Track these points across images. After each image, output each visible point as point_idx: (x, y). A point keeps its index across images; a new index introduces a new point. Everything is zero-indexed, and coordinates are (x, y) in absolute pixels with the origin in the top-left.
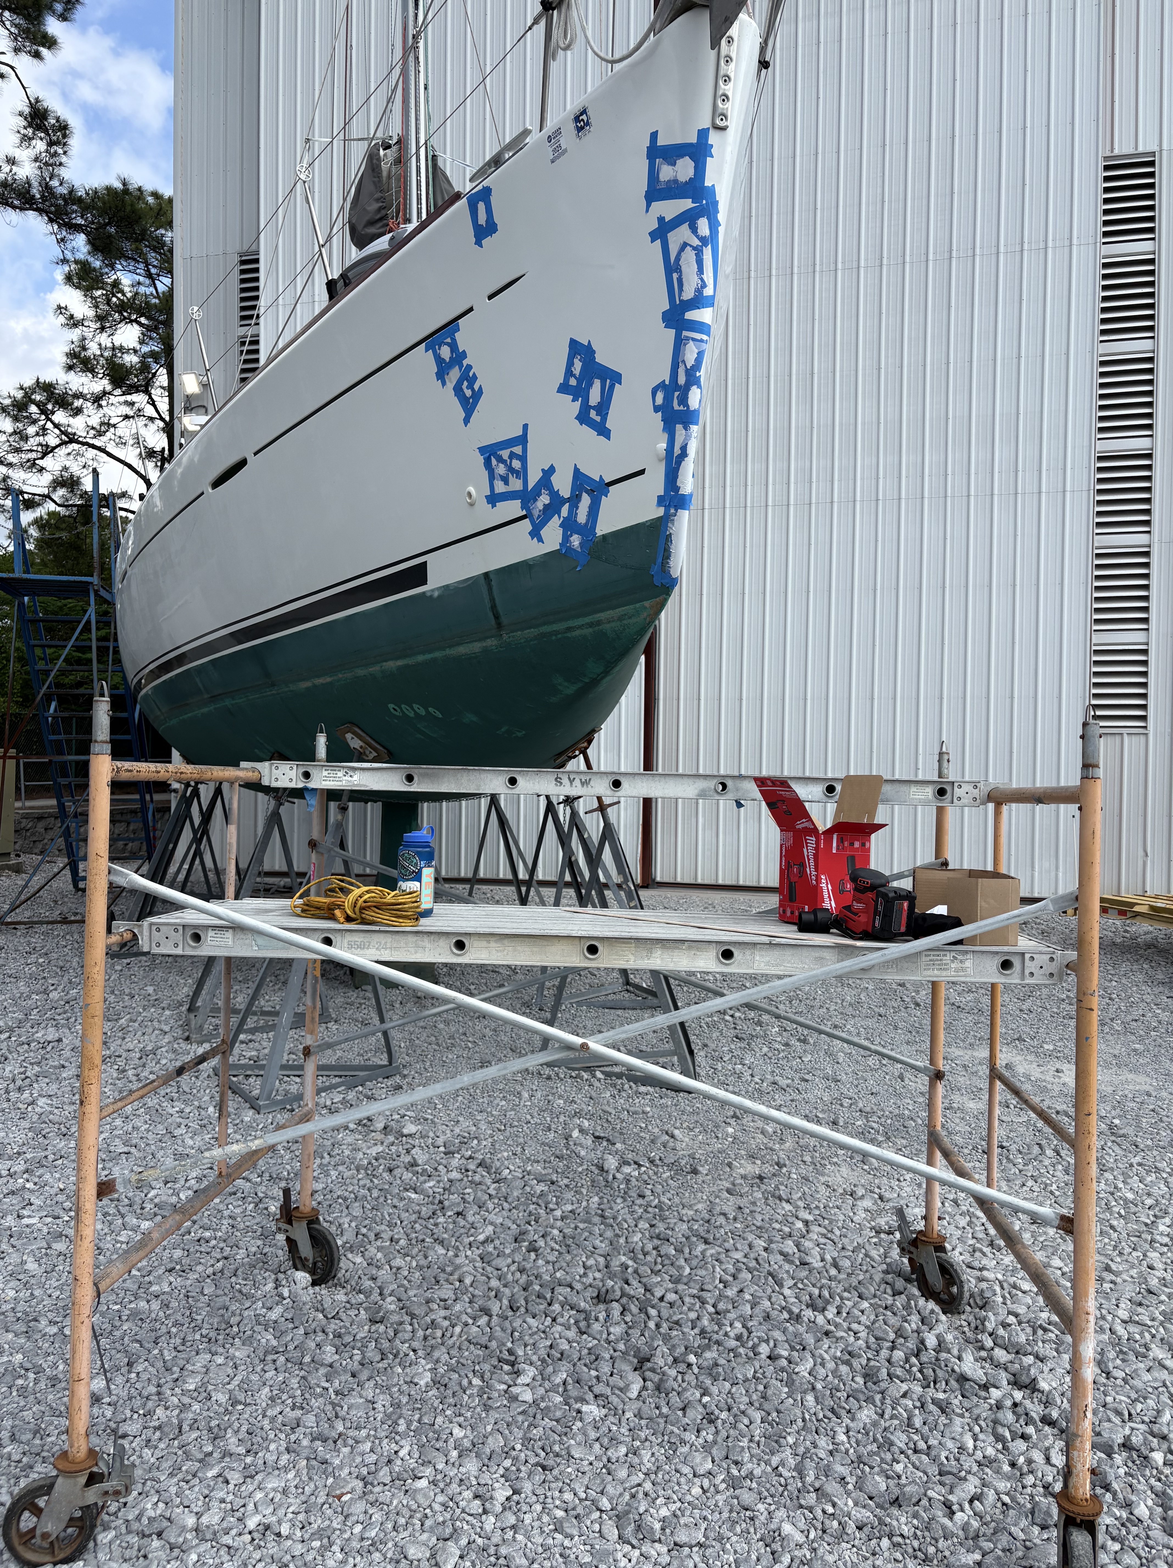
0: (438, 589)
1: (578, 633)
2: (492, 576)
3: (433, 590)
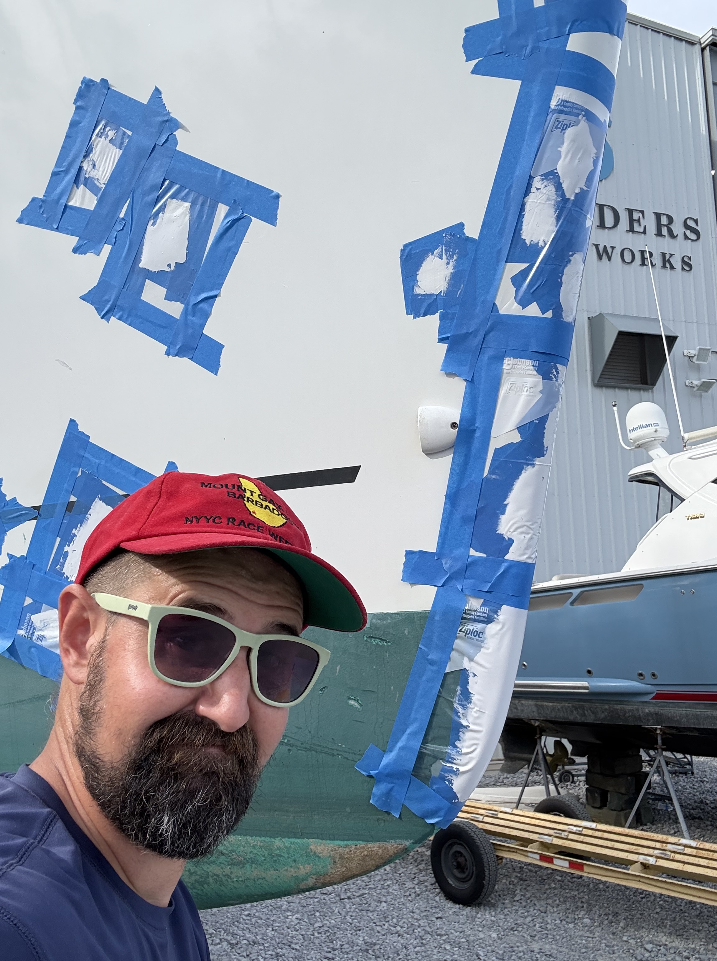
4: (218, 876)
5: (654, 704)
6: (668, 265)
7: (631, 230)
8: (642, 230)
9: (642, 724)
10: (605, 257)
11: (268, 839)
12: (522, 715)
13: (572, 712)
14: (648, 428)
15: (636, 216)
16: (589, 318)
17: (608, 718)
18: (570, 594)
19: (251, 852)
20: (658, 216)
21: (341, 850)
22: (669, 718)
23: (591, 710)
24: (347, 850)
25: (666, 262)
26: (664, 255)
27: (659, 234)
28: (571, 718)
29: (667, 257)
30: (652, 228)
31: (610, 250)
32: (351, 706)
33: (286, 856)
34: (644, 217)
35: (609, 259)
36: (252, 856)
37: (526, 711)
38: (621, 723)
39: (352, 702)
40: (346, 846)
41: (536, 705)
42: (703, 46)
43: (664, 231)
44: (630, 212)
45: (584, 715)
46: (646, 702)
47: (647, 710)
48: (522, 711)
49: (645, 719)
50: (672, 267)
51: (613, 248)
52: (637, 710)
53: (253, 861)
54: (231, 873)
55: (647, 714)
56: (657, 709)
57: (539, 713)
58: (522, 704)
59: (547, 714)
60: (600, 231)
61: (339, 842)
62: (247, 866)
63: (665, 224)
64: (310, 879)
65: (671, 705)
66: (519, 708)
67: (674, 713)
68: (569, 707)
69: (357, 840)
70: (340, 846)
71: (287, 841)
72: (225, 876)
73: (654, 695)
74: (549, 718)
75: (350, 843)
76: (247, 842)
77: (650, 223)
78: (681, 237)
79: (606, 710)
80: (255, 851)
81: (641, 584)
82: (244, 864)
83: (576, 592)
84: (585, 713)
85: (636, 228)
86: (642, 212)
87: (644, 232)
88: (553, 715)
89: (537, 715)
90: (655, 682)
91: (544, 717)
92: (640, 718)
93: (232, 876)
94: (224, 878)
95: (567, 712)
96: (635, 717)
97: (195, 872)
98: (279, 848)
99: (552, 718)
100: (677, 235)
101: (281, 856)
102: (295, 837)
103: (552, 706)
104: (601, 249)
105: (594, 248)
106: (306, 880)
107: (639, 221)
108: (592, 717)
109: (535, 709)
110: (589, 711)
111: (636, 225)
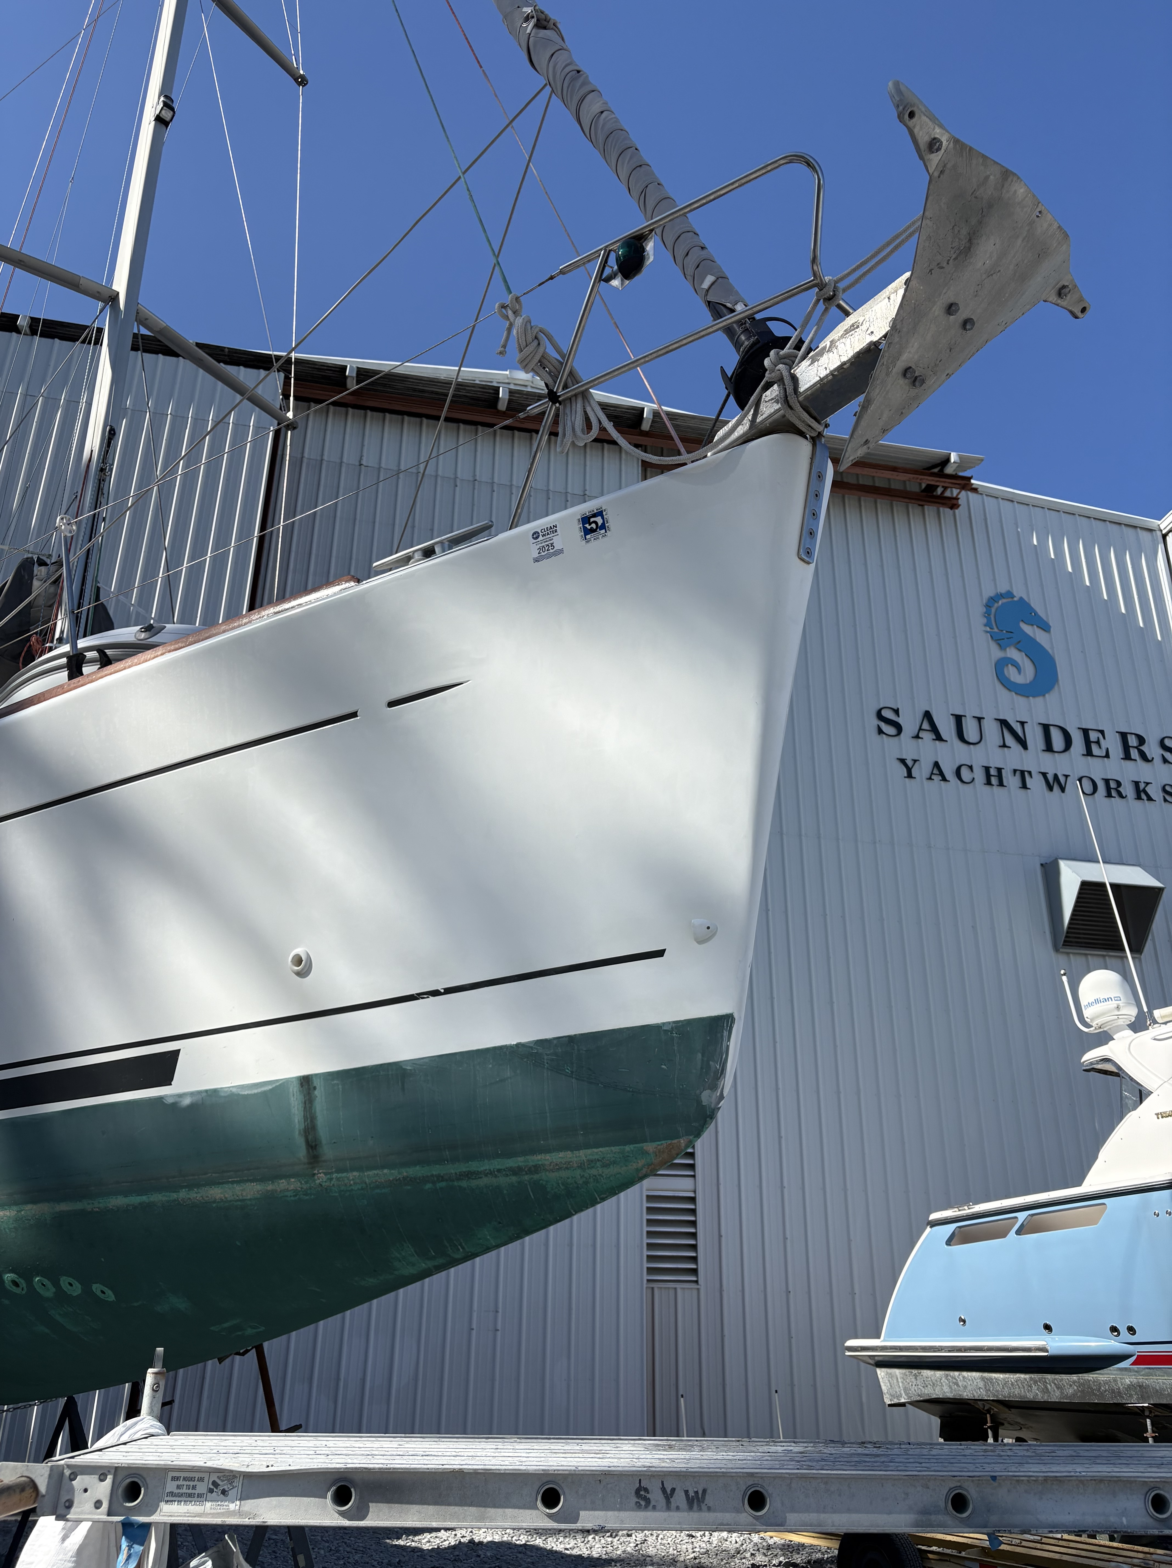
0: (192, 1094)
1: (485, 1181)
2: (317, 1083)
3: (181, 1096)
4: (595, 1176)
5: (1136, 1372)
6: (1143, 796)
7: (1089, 753)
8: (1104, 754)
9: (1124, 1401)
10: (1056, 788)
11: (622, 1147)
12: (965, 1394)
13: (1031, 1387)
14: (1105, 1003)
15: (1093, 736)
16: (1042, 865)
17: (1079, 1394)
18: (1016, 1219)
19: (613, 1157)
20: (1124, 736)
21: (659, 1147)
22: (1157, 1391)
23: (1055, 1384)
24: (662, 1146)
25: (1141, 792)
26: (1137, 784)
27: (1127, 757)
28: (1030, 1396)
29: (1142, 786)
30: (1116, 750)
31: (1062, 779)
32: (663, 1068)
33: (631, 1155)
34: (1104, 738)
35: (1063, 790)
36: (614, 1159)
37: (969, 1388)
38: (1096, 1401)
39: (663, 1066)
40: (662, 1144)
41: (983, 1379)
42: (1164, 532)
43: (1134, 753)
44: (1086, 732)
45: (1046, 1391)
46: (1125, 1369)
47: (1128, 1381)
48: (965, 1387)
49: (1126, 1394)
50: (1150, 799)
51: (1066, 776)
52: (1115, 1380)
53: (614, 1163)
54: (603, 1173)
55: (1129, 1386)
56: (1141, 1379)
57: (987, 1390)
58: (964, 1377)
59: (997, 1391)
60: (1048, 755)
61: (658, 1143)
62: (611, 1166)
63: (1135, 745)
64: (644, 1169)
65: (1158, 1373)
66: (960, 1384)
67: (1164, 1383)
68: (1025, 1379)
69: (667, 1140)
70: (658, 1145)
71: (632, 1146)
72: (599, 1175)
73: (1134, 1358)
74: (1001, 1397)
75: (663, 1142)
76: (612, 1151)
77: (1113, 744)
78: (1158, 760)
79: (1074, 1382)
80: (616, 1156)
81: (1104, 1204)
82: (609, 1165)
83: (1022, 1216)
84: (1047, 1389)
85: (1095, 750)
86: (1102, 732)
87: (1107, 756)
88: (1006, 1392)
89: (984, 1393)
90: (1134, 1339)
91: (994, 1396)
92: (1119, 1393)
93: (603, 1175)
94: (599, 1177)
95: (1024, 1387)
96: (1113, 1391)
97: (583, 1176)
98: (628, 1152)
99: (1005, 1397)
100: (1153, 758)
101: (629, 1156)
102: (636, 1143)
103: (1004, 1379)
104: (1050, 778)
105: (1041, 776)
106: (642, 1169)
107: (1098, 742)
108: (1058, 1393)
109: (981, 1384)
110: (1053, 1385)
111: (1094, 748)
